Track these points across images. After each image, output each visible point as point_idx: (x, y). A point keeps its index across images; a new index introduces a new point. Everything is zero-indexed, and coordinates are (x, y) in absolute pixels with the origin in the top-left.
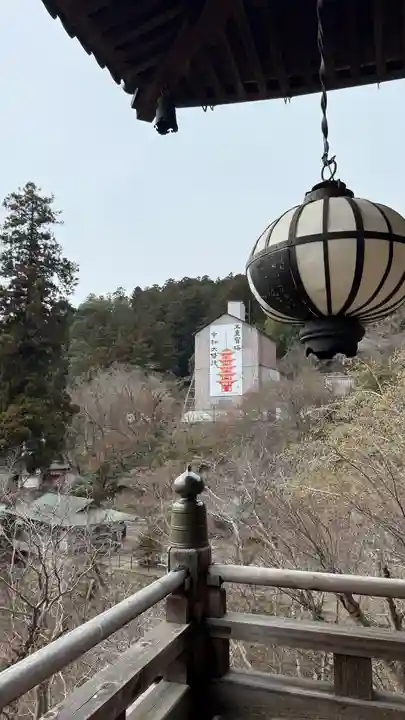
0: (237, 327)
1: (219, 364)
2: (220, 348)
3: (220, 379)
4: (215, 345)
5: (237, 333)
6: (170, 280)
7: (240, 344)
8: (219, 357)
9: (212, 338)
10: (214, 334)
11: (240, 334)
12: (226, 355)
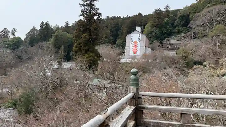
0: (139, 34)
1: (133, 45)
2: (134, 41)
3: (133, 50)
4: (132, 40)
5: (139, 36)
6: (108, 16)
7: (140, 40)
8: (133, 44)
9: (131, 37)
10: (132, 37)
11: (140, 37)
12: (135, 43)
